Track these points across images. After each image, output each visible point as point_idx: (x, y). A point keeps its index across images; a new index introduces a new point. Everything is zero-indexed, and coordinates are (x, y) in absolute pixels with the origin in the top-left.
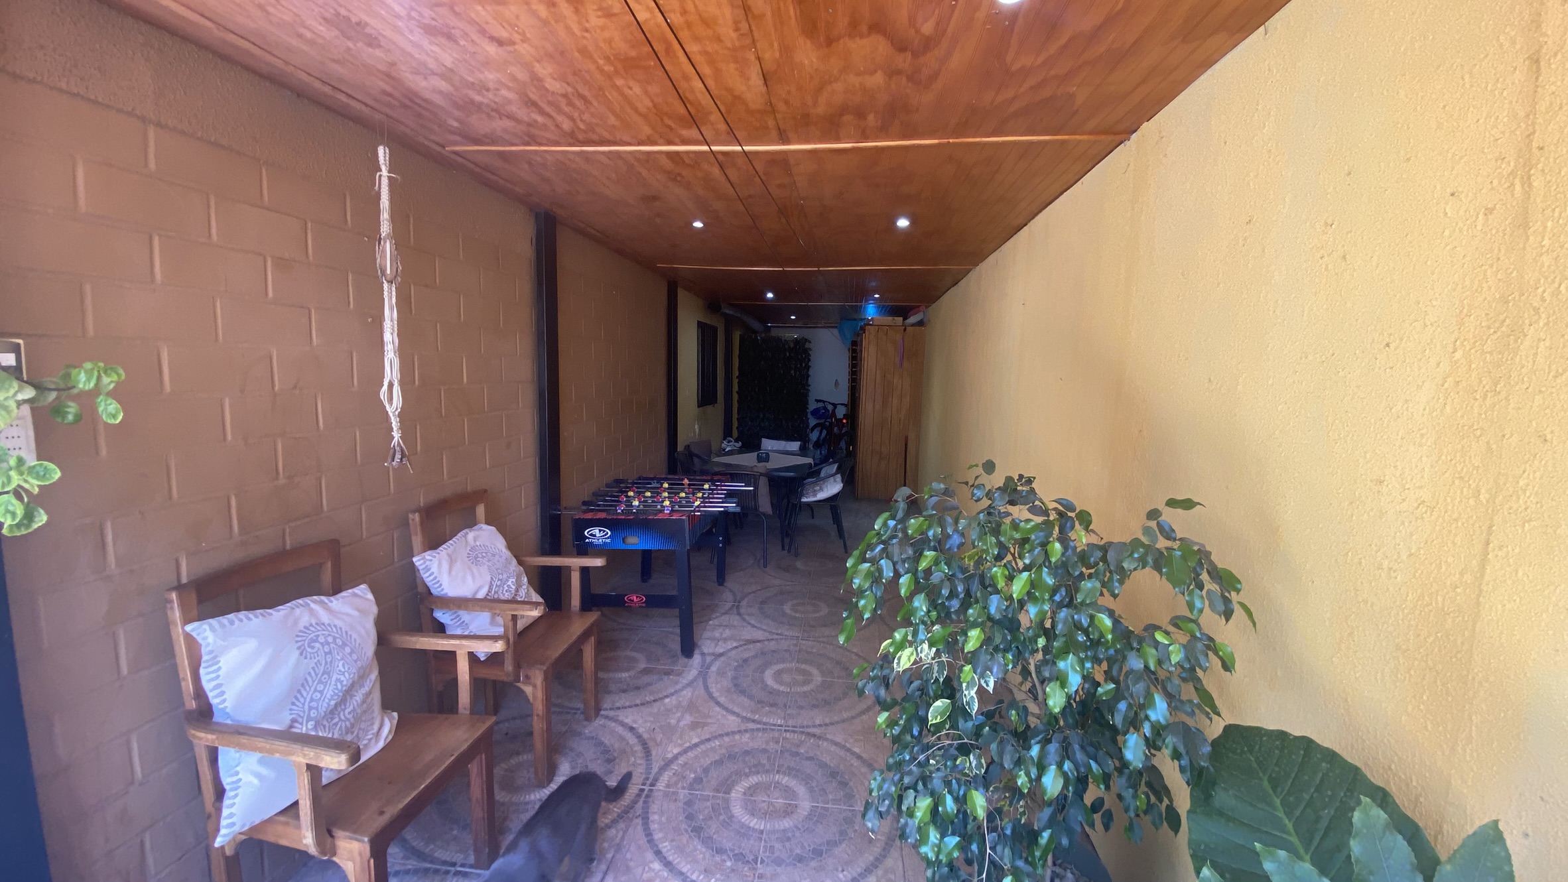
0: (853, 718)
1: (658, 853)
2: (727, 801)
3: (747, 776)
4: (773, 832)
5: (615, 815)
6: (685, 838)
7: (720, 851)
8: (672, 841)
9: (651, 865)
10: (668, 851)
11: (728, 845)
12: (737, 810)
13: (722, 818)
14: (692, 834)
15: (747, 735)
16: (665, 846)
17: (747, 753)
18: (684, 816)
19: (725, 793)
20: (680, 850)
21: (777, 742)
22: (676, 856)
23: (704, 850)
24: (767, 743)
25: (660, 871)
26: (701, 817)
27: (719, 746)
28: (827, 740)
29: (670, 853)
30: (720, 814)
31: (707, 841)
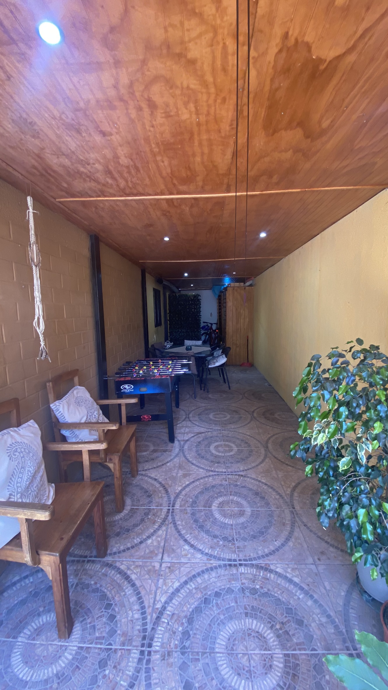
0: (257, 466)
1: (186, 541)
2: (211, 511)
3: (217, 498)
4: (237, 524)
5: (160, 523)
6: (196, 532)
7: (215, 537)
8: (191, 534)
9: (184, 547)
10: (190, 539)
11: (217, 533)
12: (217, 515)
13: (211, 520)
14: (199, 529)
15: (211, 478)
16: (188, 537)
17: (213, 487)
18: (193, 521)
19: (209, 507)
20: (196, 538)
21: (226, 481)
22: (195, 541)
23: (207, 537)
24: (221, 481)
25: (189, 550)
26: (201, 521)
27: (199, 484)
28: (248, 477)
29: (191, 540)
30: (210, 518)
31: (207, 532)
